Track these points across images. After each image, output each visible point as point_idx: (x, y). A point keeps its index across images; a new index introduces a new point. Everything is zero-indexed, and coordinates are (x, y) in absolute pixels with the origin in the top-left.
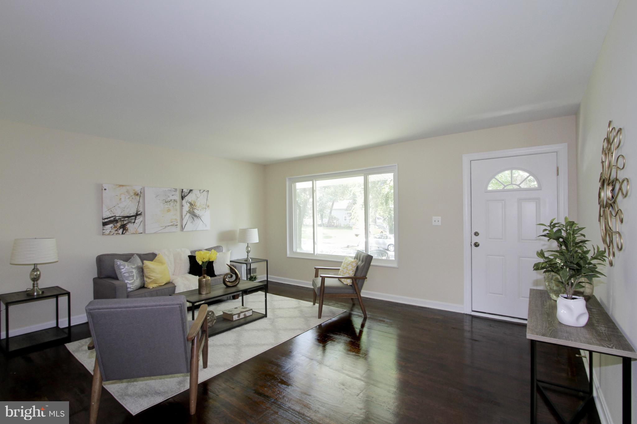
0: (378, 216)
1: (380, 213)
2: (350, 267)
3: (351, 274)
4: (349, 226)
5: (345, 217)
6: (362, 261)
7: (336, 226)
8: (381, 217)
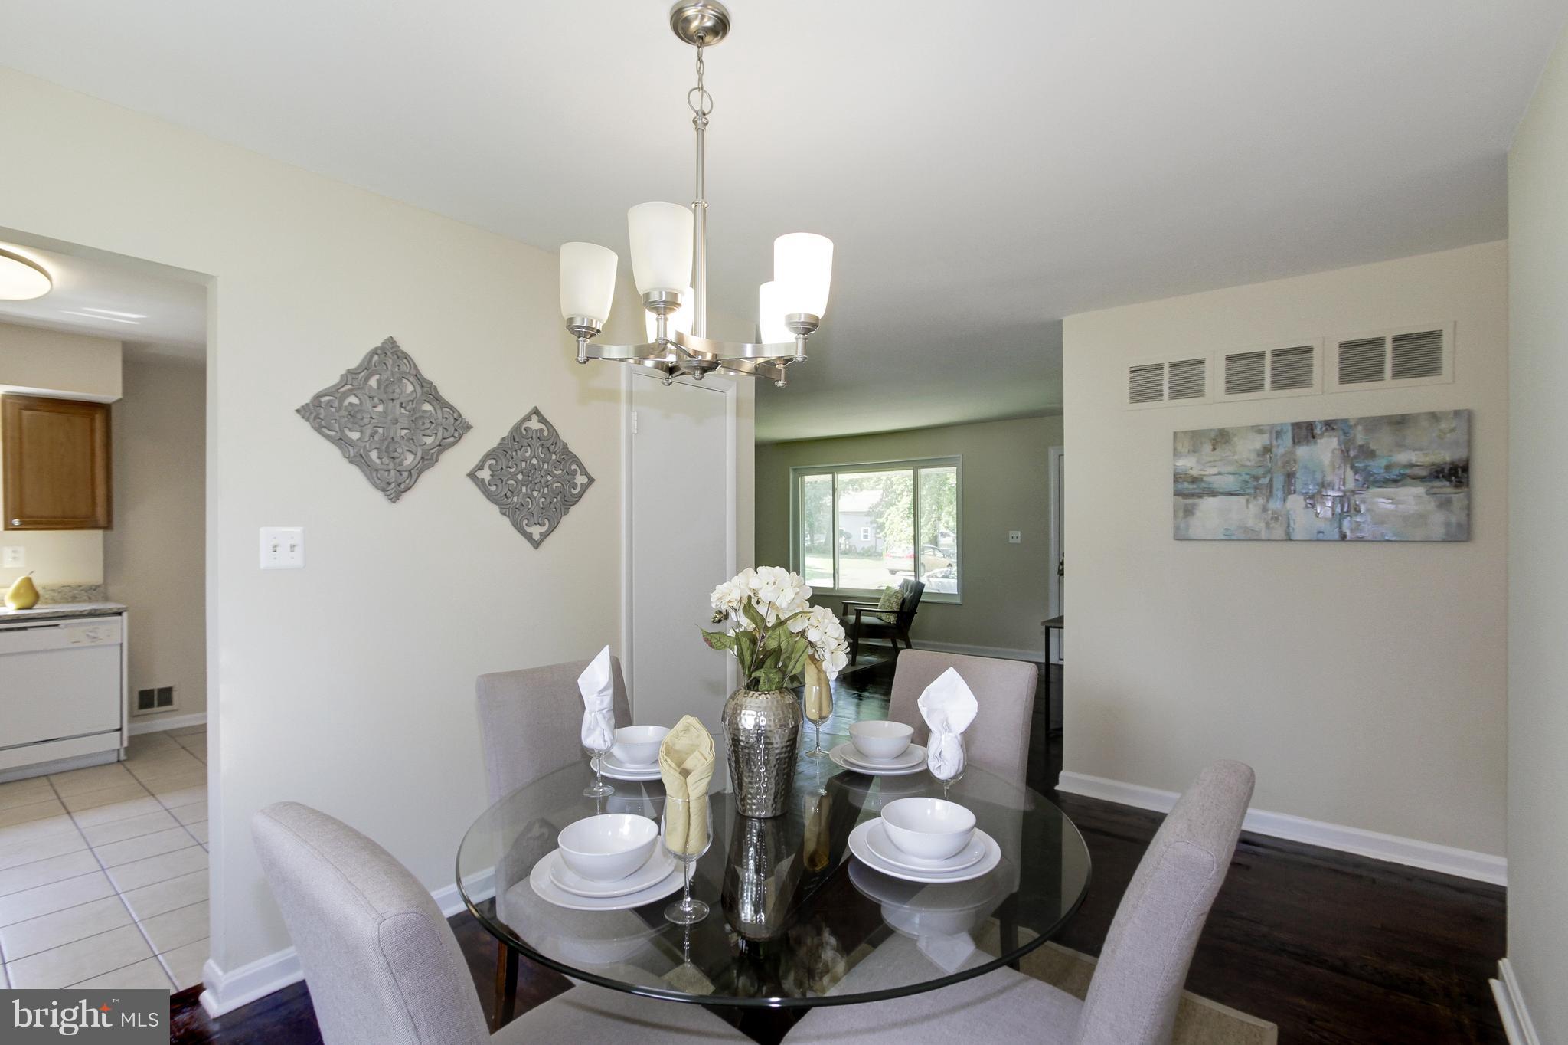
0: (943, 529)
1: (947, 522)
2: (894, 599)
3: (896, 608)
4: (875, 552)
5: (866, 531)
6: (911, 591)
7: (845, 551)
8: (948, 531)
